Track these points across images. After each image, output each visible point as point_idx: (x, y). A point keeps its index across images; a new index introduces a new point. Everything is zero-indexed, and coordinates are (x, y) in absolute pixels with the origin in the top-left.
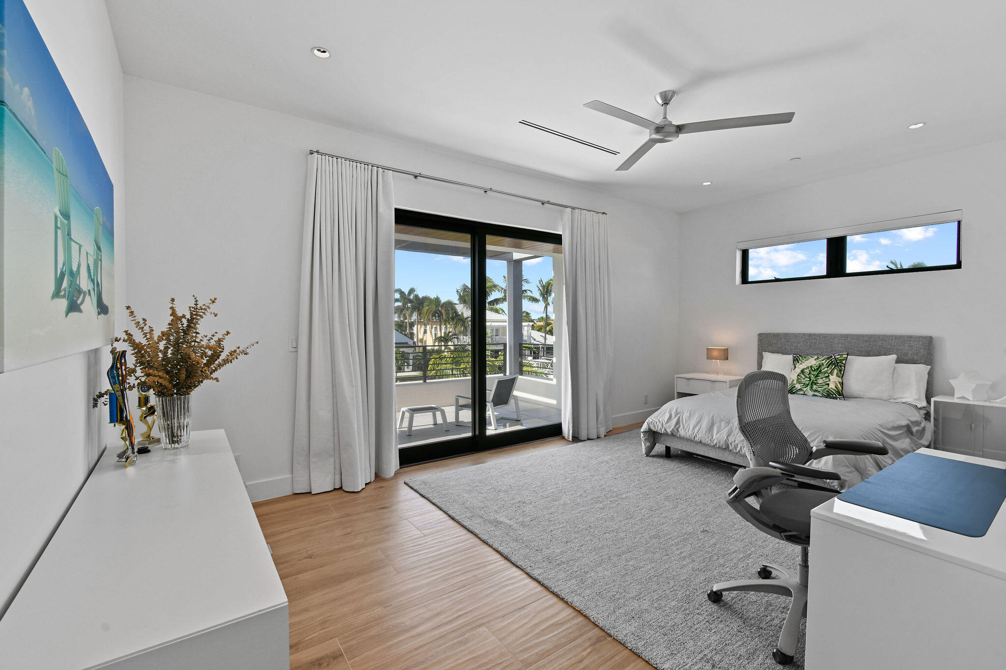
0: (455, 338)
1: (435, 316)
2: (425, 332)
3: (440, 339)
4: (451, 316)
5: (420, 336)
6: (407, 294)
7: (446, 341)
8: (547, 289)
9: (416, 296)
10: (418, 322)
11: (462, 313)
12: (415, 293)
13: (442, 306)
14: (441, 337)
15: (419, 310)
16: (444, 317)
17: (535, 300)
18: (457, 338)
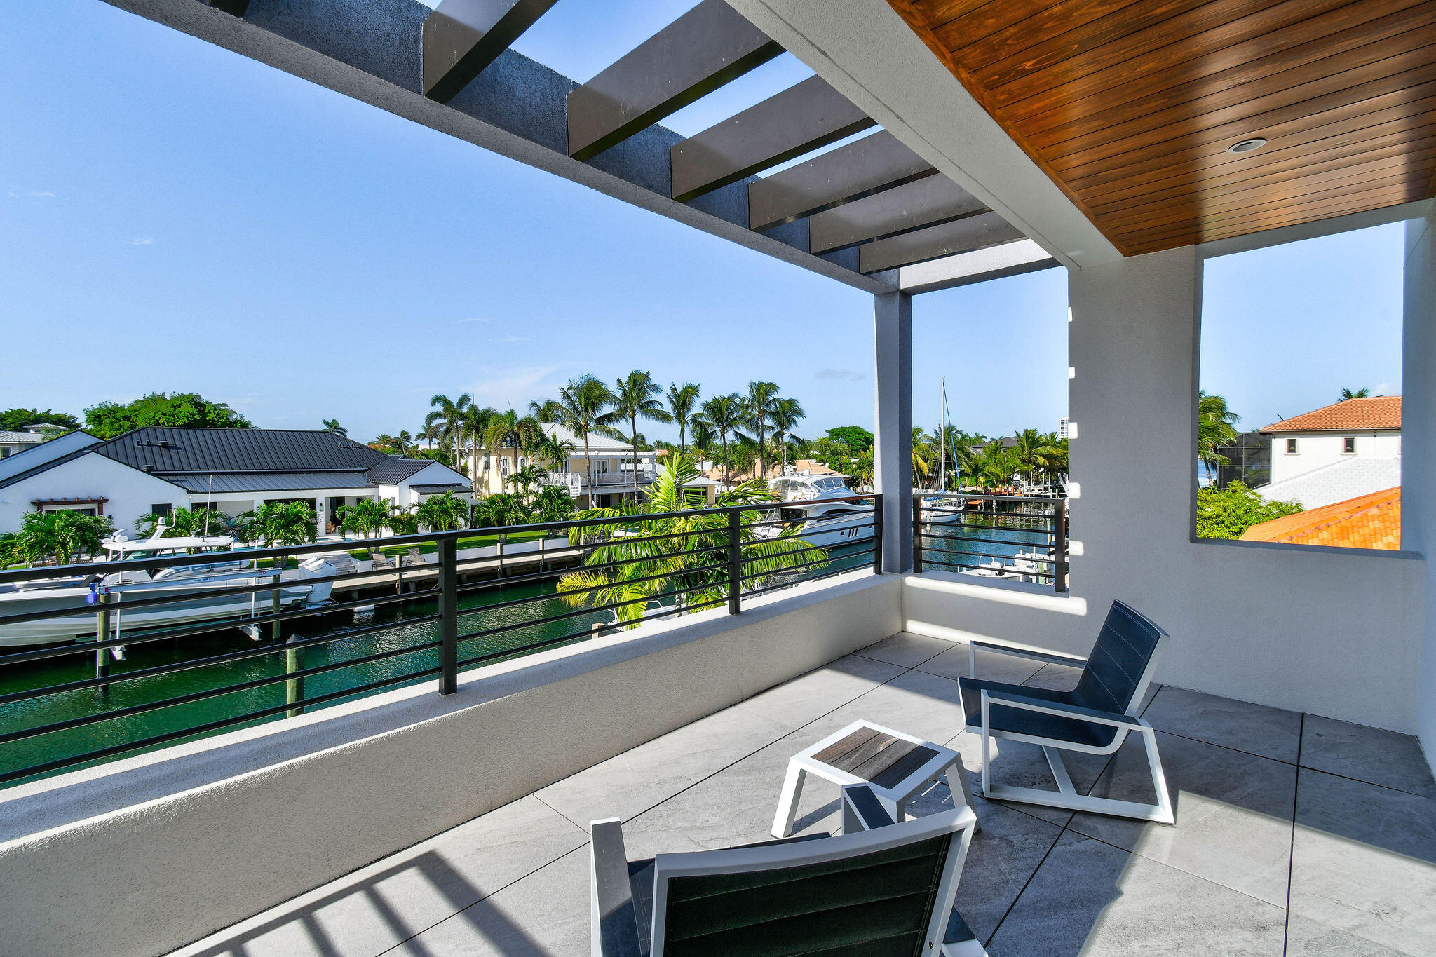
0: (540, 475)
1: (506, 441)
2: (487, 467)
3: (517, 478)
4: (534, 441)
5: (479, 474)
6: (455, 404)
7: (527, 481)
8: (684, 402)
9: (474, 409)
10: (476, 450)
11: (554, 437)
12: (471, 402)
13: (520, 424)
14: (517, 474)
15: (478, 431)
16: (524, 443)
17: (664, 417)
18: (544, 476)
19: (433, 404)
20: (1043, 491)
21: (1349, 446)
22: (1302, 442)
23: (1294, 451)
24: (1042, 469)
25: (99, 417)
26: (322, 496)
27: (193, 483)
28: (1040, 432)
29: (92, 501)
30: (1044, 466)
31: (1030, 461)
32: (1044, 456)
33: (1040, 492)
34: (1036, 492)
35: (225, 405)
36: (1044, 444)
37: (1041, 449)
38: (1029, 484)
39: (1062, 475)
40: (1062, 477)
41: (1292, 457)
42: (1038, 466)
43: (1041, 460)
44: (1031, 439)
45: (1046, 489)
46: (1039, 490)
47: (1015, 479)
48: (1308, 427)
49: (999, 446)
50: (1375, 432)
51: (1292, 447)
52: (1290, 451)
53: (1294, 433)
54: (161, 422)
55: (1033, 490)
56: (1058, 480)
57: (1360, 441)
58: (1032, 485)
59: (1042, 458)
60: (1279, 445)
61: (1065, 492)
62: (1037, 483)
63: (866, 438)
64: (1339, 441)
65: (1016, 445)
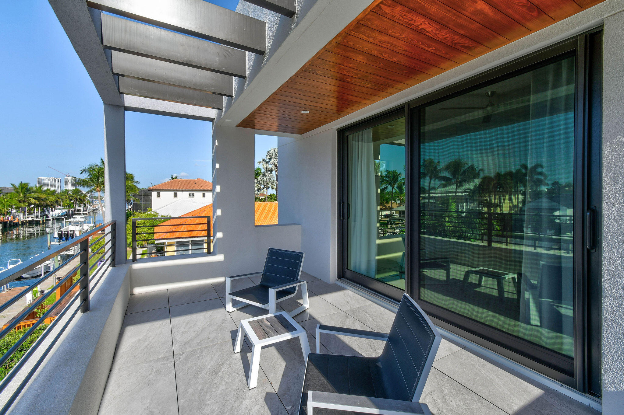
20: (35, 218)
21: (176, 195)
22: (162, 193)
23: (159, 197)
24: (32, 206)
28: (31, 185)
30: (35, 204)
31: (24, 201)
32: (35, 199)
33: (33, 219)
34: (30, 219)
36: (35, 192)
37: (33, 194)
38: (24, 214)
39: (47, 208)
40: (47, 210)
41: (159, 199)
42: (30, 204)
43: (33, 201)
44: (25, 189)
45: (37, 217)
46: (32, 218)
47: (12, 212)
48: (165, 188)
50: (182, 191)
51: (159, 195)
52: (158, 197)
53: (159, 190)
55: (28, 218)
56: (44, 211)
57: (179, 194)
58: (27, 215)
59: (33, 199)
60: (154, 194)
61: (49, 218)
62: (29, 214)
64: (172, 194)
65: (13, 192)
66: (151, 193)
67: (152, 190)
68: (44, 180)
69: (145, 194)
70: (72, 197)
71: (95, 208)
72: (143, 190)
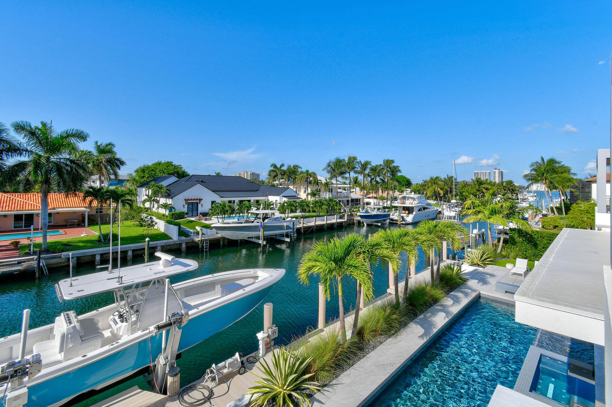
19: (271, 167)
25: (144, 170)
26: (237, 200)
27: (222, 194)
29: (197, 200)
31: (479, 191)
35: (180, 165)
36: (485, 184)
37: (483, 186)
44: (479, 182)
49: (466, 184)
54: (165, 172)
60: (595, 186)
63: (407, 180)
65: (473, 184)
66: (591, 185)
67: (591, 182)
68: (478, 173)
69: (582, 186)
70: (506, 187)
71: (524, 198)
72: (580, 181)
